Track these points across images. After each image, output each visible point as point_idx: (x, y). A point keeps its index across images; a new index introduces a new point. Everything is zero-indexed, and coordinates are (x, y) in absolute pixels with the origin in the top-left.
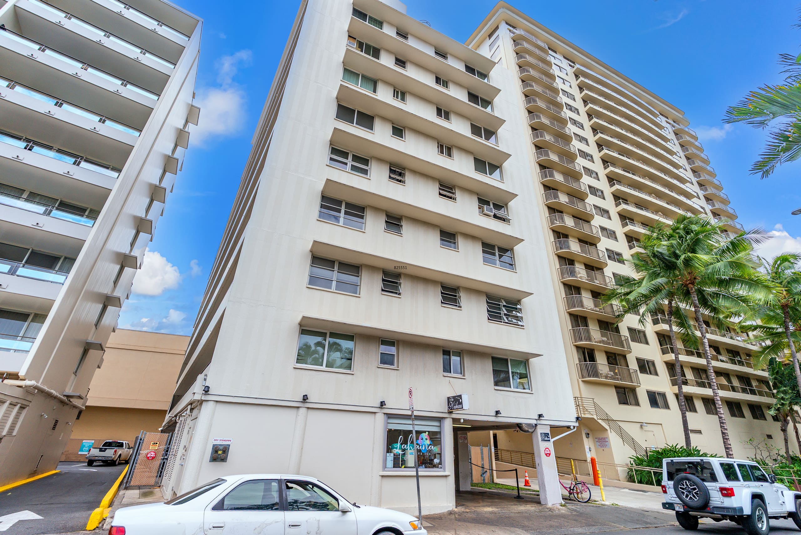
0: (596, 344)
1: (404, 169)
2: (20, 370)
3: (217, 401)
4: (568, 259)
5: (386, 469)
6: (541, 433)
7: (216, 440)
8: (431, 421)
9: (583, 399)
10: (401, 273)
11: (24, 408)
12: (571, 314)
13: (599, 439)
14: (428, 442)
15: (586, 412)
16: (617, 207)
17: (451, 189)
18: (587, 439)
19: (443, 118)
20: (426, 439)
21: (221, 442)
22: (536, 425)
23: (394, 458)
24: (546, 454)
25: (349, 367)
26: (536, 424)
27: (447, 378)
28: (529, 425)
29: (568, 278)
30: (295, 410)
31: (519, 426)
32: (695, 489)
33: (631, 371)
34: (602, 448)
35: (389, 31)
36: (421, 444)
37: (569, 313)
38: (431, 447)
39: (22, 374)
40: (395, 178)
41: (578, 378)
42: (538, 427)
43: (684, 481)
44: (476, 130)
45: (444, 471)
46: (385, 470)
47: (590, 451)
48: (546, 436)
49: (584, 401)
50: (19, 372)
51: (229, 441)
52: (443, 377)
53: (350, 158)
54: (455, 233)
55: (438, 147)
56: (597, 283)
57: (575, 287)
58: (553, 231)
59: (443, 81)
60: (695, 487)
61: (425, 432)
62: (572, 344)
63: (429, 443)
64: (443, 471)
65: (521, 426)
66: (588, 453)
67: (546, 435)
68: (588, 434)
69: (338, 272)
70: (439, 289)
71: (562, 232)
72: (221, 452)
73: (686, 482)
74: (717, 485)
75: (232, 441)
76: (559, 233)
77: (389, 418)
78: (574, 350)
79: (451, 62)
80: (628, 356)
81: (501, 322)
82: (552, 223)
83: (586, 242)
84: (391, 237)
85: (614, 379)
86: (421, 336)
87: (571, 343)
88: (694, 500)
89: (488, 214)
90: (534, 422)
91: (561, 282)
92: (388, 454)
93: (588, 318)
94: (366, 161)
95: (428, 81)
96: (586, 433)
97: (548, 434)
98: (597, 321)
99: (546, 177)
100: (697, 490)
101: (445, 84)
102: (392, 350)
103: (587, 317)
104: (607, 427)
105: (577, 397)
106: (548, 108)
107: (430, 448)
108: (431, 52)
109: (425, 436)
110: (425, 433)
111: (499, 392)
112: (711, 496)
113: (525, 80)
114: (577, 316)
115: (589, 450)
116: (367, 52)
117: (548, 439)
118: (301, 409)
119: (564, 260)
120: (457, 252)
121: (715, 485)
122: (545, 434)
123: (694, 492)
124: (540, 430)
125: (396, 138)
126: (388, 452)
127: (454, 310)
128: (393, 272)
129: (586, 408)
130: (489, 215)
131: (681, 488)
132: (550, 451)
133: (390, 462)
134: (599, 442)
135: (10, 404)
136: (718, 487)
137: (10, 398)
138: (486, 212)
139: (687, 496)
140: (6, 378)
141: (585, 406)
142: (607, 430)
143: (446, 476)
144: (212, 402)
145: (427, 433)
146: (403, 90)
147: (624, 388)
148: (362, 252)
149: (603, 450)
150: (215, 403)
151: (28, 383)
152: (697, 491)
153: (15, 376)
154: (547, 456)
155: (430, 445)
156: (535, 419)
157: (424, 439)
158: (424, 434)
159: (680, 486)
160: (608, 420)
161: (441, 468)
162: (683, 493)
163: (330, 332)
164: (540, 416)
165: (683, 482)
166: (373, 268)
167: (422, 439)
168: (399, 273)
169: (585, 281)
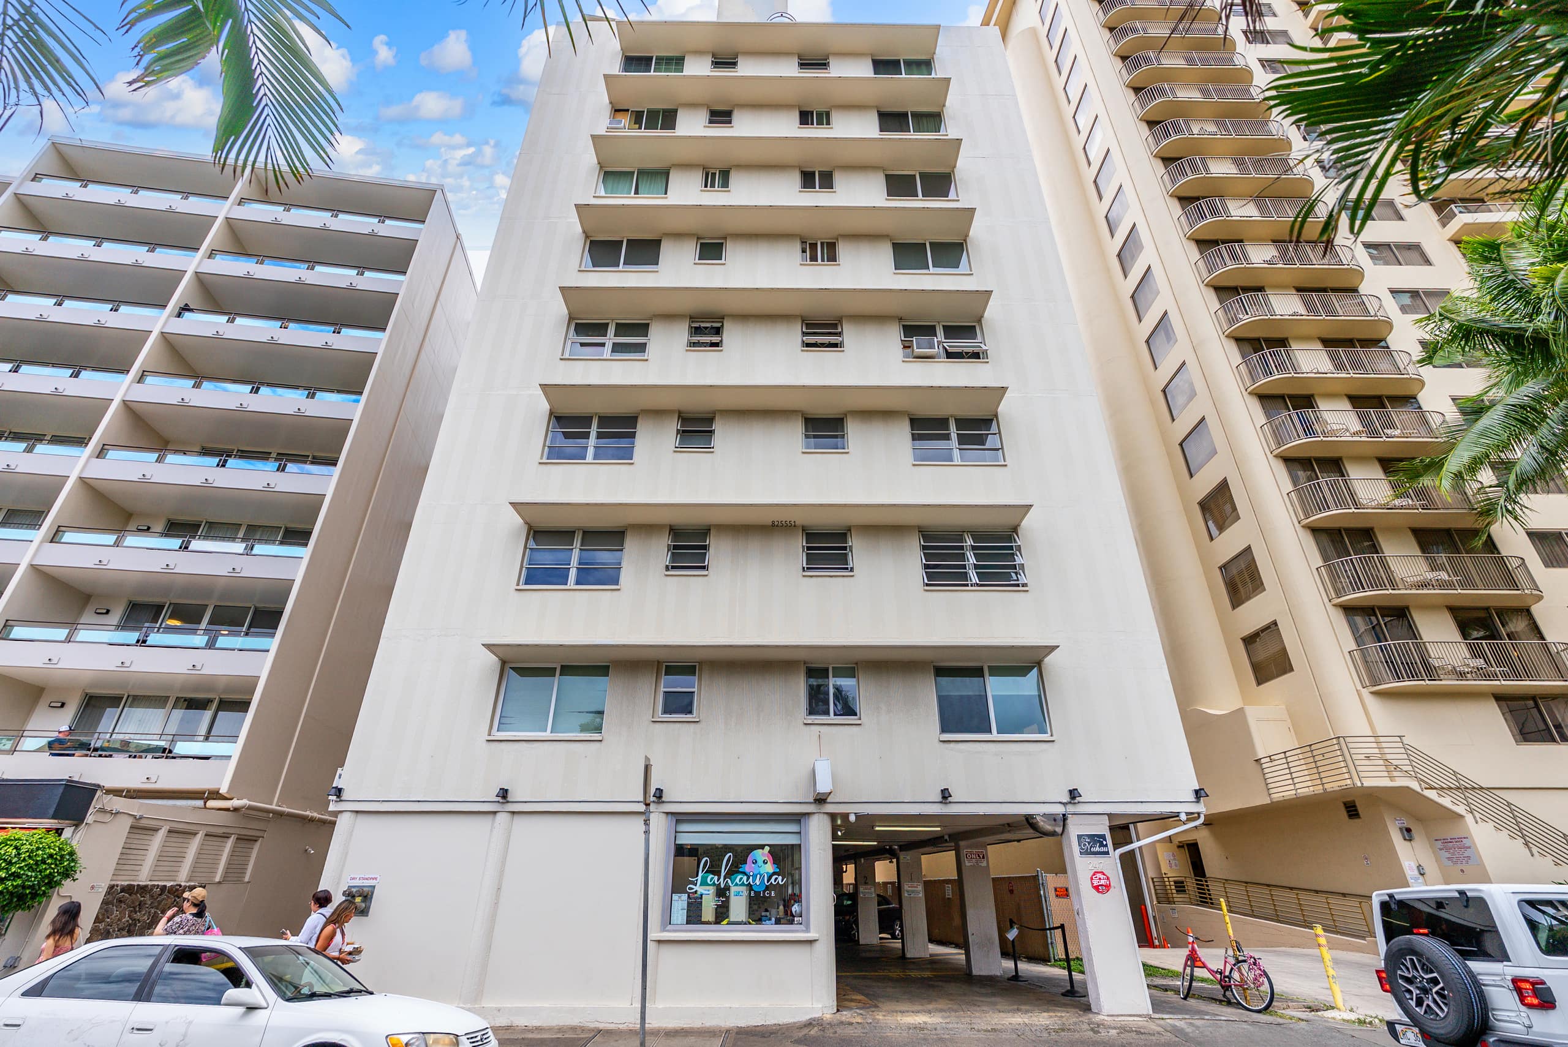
0: (1414, 591)
1: (721, 318)
2: (221, 784)
3: (357, 812)
4: (1291, 397)
5: (669, 927)
6: (1079, 837)
7: (353, 879)
8: (775, 822)
9: (1382, 739)
10: (710, 526)
11: (256, 841)
12: (1316, 531)
13: (1445, 841)
14: (769, 868)
15: (1395, 774)
16: (1444, 225)
17: (835, 326)
18: (1408, 843)
19: (817, 189)
20: (765, 862)
21: (361, 881)
22: (1064, 817)
23: (688, 903)
24: (1096, 888)
25: (598, 729)
26: (1064, 815)
27: (813, 727)
28: (1053, 818)
29: (1297, 442)
30: (490, 818)
31: (1029, 821)
32: (1435, 982)
33: (1554, 650)
34: (1460, 867)
35: (698, 68)
36: (751, 874)
37: (1309, 528)
38: (776, 879)
39: (223, 790)
40: (699, 343)
41: (1359, 687)
42: (1071, 820)
43: (1408, 958)
44: (898, 185)
45: (808, 930)
46: (667, 929)
47: (1422, 875)
48: (1095, 842)
49: (1384, 745)
50: (219, 789)
51: (373, 879)
52: (804, 727)
53: (611, 330)
54: (841, 417)
55: (804, 251)
56: (1395, 435)
57: (1321, 461)
58: (1238, 340)
59: (820, 115)
60: (1435, 975)
61: (762, 847)
62: (1328, 605)
63: (771, 871)
64: (803, 931)
65: (1034, 821)
66: (1416, 879)
67: (1098, 839)
68: (1409, 830)
69: (580, 549)
70: (799, 543)
71: (1265, 336)
72: (360, 898)
73: (1412, 960)
74: (1509, 970)
75: (378, 879)
76: (1258, 340)
77: (678, 821)
78: (1340, 620)
79: (838, 69)
80: (1536, 609)
81: (967, 585)
82: (1232, 321)
83: (1349, 343)
84: (694, 460)
85: (1488, 676)
86: (725, 646)
87: (1326, 600)
88: (1437, 1015)
89: (925, 355)
90: (1059, 810)
91: (1276, 456)
92: (675, 897)
93: (1376, 530)
94: (642, 329)
95: (786, 126)
96: (1401, 829)
97: (1103, 837)
98: (1410, 533)
99: (1203, 217)
100: (1441, 985)
101: (824, 118)
102: (680, 684)
103: (1372, 529)
104: (1461, 809)
105: (1343, 737)
106: (1190, 61)
107: (772, 880)
108: (789, 69)
109: (760, 855)
110: (763, 849)
111: (952, 745)
112: (1490, 1007)
113: (1114, 26)
114: (1339, 530)
115: (1416, 872)
116: (651, 126)
117: (1105, 849)
118: (499, 816)
119: (1280, 401)
120: (844, 455)
121: (1501, 971)
122: (1091, 837)
123: (1434, 990)
124: (1075, 829)
125: (705, 264)
126: (675, 890)
127: (834, 579)
128: (695, 528)
129: (1395, 762)
130: (928, 354)
131: (1402, 977)
132: (1108, 878)
133: (681, 912)
134: (1448, 850)
135: (206, 835)
136: (1510, 978)
137: (203, 827)
138: (917, 351)
139: (1420, 1003)
140: (208, 799)
141: (1388, 757)
142: (1462, 816)
143: (811, 942)
144: (349, 814)
145: (767, 849)
146: (724, 166)
147: (1534, 698)
148: (602, 504)
149: (1462, 871)
150: (353, 815)
151: (236, 803)
152: (1442, 989)
153: (215, 795)
154: (1099, 892)
155: (774, 873)
156: (1060, 803)
157: (760, 862)
158: (760, 851)
159: (1399, 972)
160: (1463, 788)
161: (801, 924)
162: (1410, 992)
163: (562, 666)
164: (1073, 794)
165: (1406, 960)
166: (647, 529)
167: (755, 862)
168: (707, 526)
169: (1350, 439)
